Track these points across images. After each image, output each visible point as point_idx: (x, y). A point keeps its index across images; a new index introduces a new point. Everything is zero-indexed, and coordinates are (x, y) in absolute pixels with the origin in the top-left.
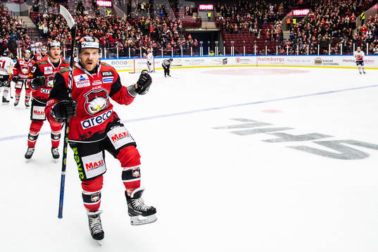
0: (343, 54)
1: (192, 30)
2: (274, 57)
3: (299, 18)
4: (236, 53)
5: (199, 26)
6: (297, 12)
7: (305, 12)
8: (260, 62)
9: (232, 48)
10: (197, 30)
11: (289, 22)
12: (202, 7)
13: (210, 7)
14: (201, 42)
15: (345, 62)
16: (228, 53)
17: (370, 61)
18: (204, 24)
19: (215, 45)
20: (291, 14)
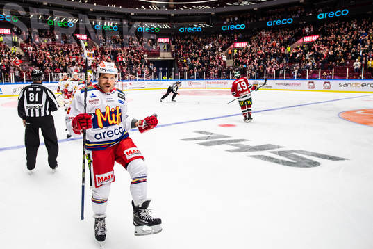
0: (276, 79)
1: (153, 58)
2: (219, 81)
3: (238, 49)
4: (189, 77)
5: (158, 55)
6: (237, 45)
7: (244, 45)
8: (208, 85)
9: (186, 74)
10: (156, 59)
11: (230, 52)
12: (161, 40)
13: (167, 40)
14: (161, 69)
15: (277, 86)
16: (182, 78)
17: (298, 85)
18: (162, 54)
19: (171, 71)
20: (232, 46)
